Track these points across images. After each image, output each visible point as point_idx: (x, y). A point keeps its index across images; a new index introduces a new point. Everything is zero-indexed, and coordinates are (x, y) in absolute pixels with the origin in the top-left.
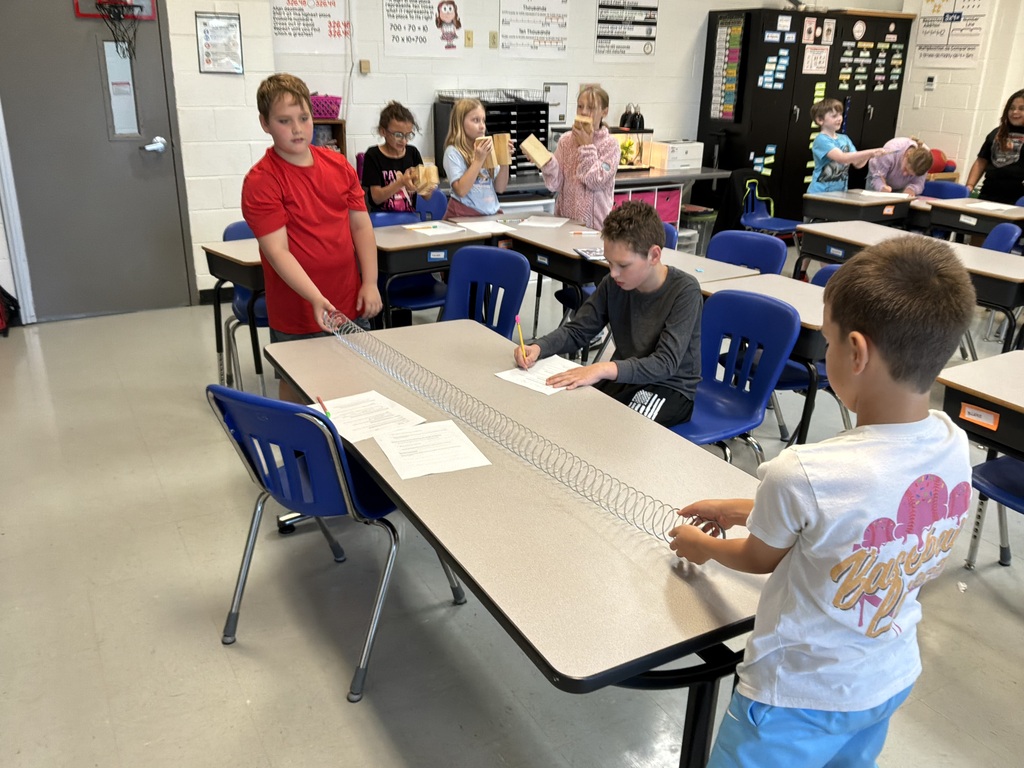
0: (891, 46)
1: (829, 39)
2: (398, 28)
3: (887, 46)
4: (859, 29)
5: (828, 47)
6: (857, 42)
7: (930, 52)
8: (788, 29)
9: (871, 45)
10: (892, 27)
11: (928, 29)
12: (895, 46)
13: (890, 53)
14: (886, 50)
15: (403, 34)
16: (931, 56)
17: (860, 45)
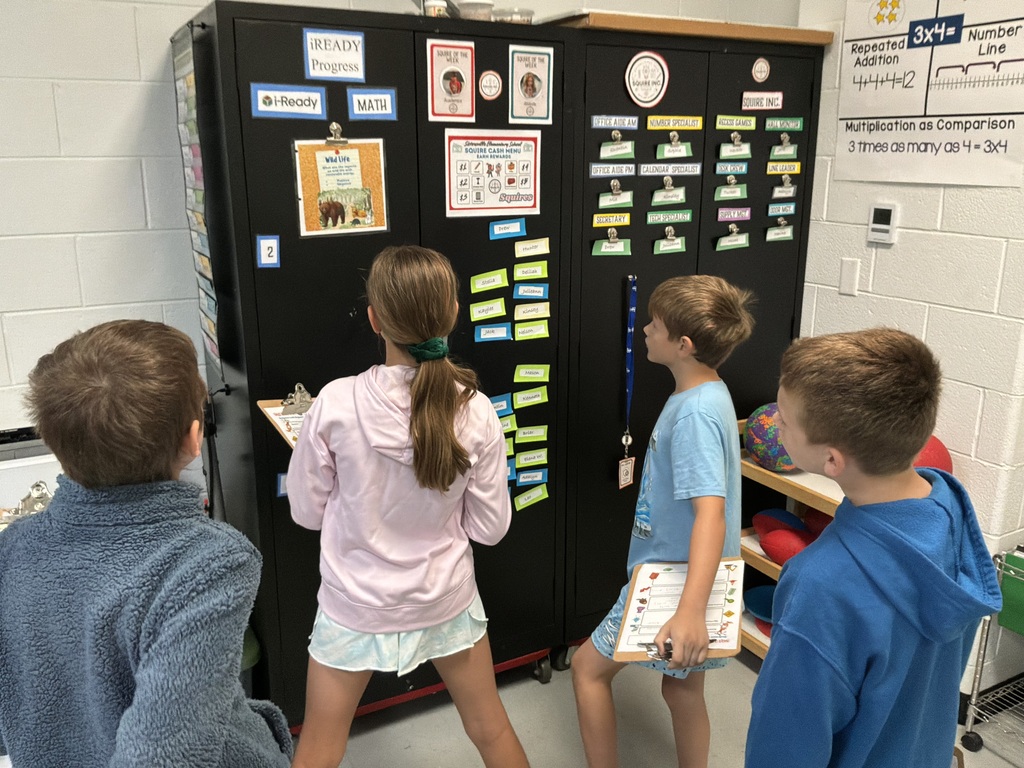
0: (761, 123)
1: (535, 107)
3: (750, 124)
4: (646, 77)
5: (537, 134)
6: (643, 114)
7: (877, 137)
8: (359, 75)
9: (696, 123)
10: (761, 70)
11: (865, 72)
12: (773, 124)
13: (762, 141)
14: (745, 136)
16: (879, 147)
17: (655, 123)
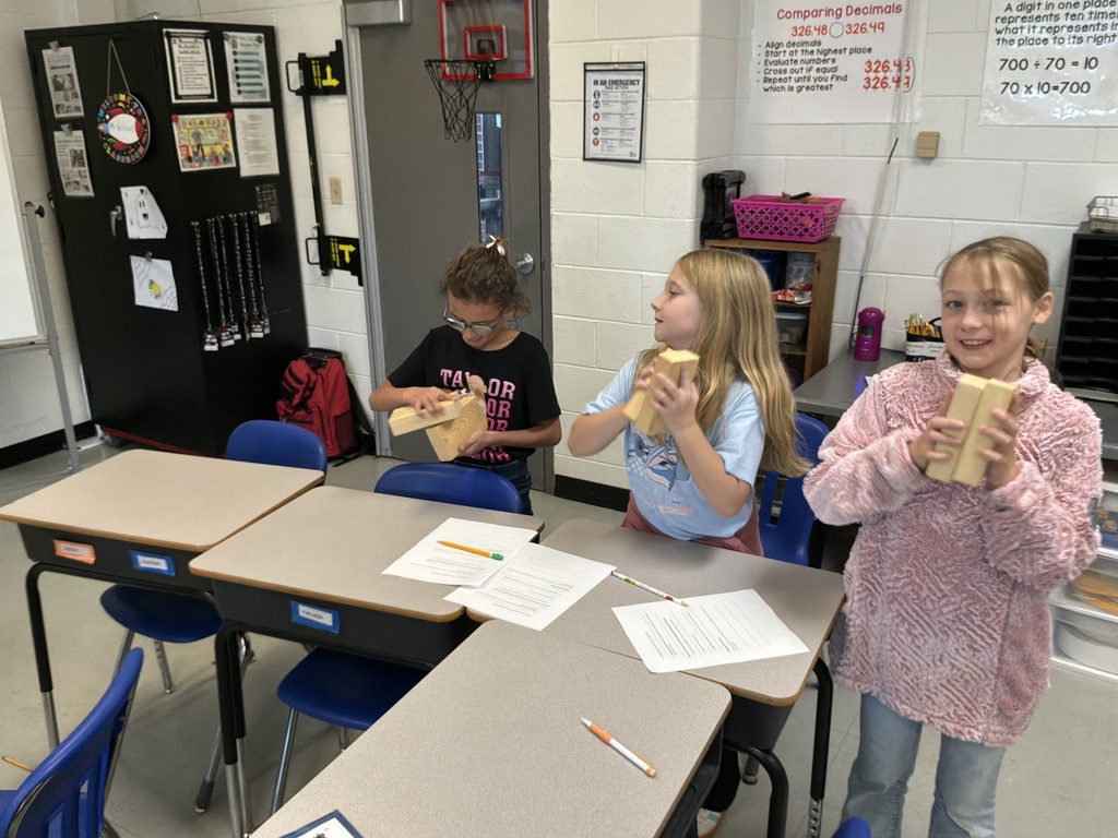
2: (1021, 65)
15: (1031, 76)
